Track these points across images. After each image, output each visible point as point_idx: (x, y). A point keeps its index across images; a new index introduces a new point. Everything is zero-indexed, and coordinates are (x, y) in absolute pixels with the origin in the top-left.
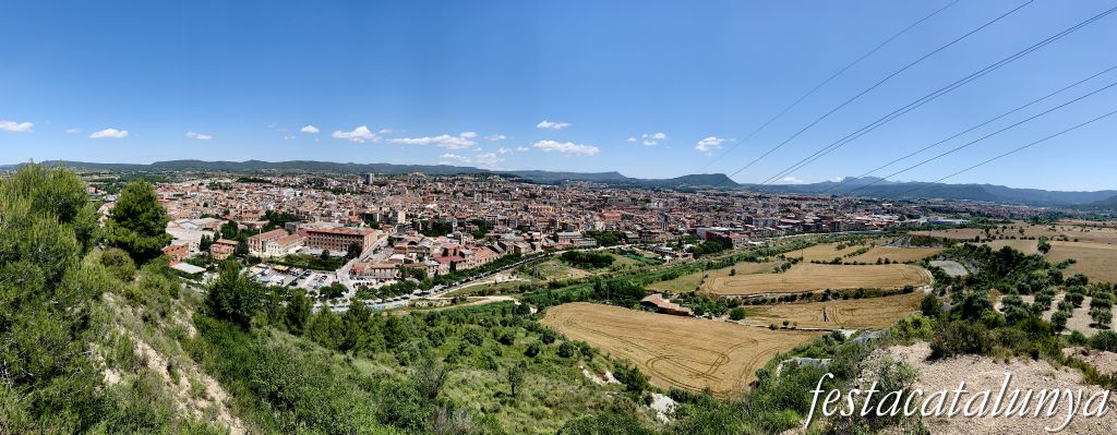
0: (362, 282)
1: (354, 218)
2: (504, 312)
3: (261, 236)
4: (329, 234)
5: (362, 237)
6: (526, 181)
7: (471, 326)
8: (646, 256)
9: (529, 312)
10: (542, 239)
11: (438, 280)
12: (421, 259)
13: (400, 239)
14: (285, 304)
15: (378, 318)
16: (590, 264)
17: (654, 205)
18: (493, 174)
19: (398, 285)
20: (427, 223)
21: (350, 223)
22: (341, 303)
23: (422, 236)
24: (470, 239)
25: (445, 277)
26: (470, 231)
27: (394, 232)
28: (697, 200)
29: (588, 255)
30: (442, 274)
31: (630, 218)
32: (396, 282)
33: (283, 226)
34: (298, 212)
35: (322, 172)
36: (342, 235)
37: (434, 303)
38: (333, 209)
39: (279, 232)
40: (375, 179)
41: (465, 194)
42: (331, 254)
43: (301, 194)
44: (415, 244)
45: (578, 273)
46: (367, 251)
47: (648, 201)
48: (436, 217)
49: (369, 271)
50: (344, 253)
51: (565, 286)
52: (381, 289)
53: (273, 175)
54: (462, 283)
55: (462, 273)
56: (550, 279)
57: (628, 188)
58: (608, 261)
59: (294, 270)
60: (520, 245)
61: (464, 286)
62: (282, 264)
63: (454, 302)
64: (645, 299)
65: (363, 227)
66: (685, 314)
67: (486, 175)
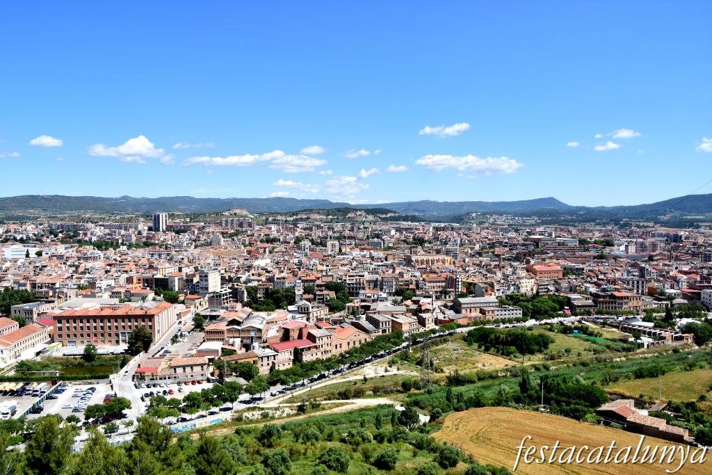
0: (155, 390)
1: (136, 288)
2: (378, 423)
4: (95, 318)
5: (151, 317)
6: (406, 219)
7: (329, 445)
8: (606, 335)
9: (417, 421)
10: (435, 309)
11: (276, 378)
12: (247, 347)
13: (213, 318)
14: (22, 448)
15: (184, 443)
16: (513, 348)
17: (619, 250)
18: (354, 209)
19: (215, 390)
20: (255, 289)
21: (129, 297)
22: (121, 429)
23: (248, 310)
24: (323, 312)
25: (287, 373)
26: (322, 300)
27: (203, 307)
28: (701, 240)
29: (509, 334)
30: (282, 368)
31: (578, 272)
32: (210, 386)
33: (7, 313)
34: (34, 286)
35: (75, 213)
36: (116, 318)
37: (270, 412)
38: (96, 274)
40: (170, 222)
41: (313, 242)
42: (99, 351)
43: (39, 254)
44: (238, 323)
45: (493, 363)
46: (161, 339)
47: (609, 244)
48: (270, 280)
49: (167, 373)
50: (123, 347)
51: (472, 382)
52: (187, 399)
54: (312, 381)
55: (312, 366)
56: (449, 371)
57: (572, 223)
58: (542, 343)
59: (35, 386)
60: (401, 319)
61: (317, 386)
62: (10, 380)
63: (301, 409)
64: (605, 407)
65: (151, 302)
66: (678, 439)
67: (342, 211)
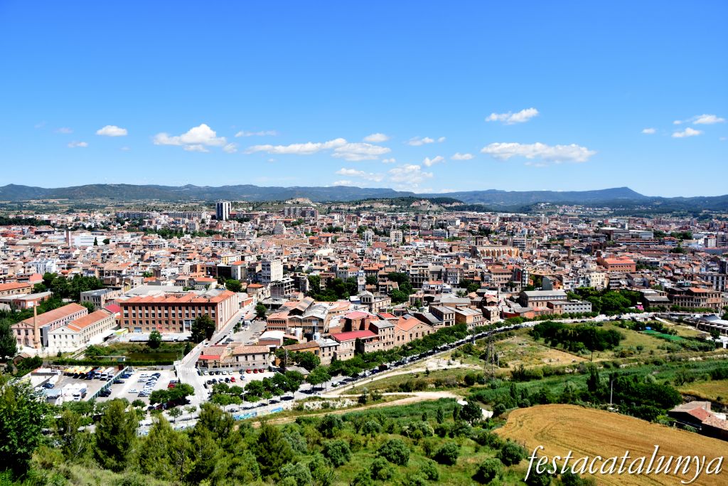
0: (217, 378)
1: (200, 276)
2: (440, 418)
3: (38, 321)
4: (159, 305)
5: (214, 306)
6: (472, 208)
7: (390, 437)
8: (681, 333)
9: (479, 416)
10: (500, 301)
11: (337, 368)
12: (309, 337)
13: (275, 307)
14: (92, 429)
15: (246, 431)
16: (581, 344)
17: (697, 243)
18: (419, 198)
19: (276, 379)
20: (317, 279)
21: (192, 285)
22: (186, 415)
23: (310, 299)
24: (386, 303)
25: (348, 363)
26: (385, 291)
27: (265, 296)
29: (578, 330)
30: (343, 359)
31: (652, 266)
32: (272, 375)
33: (77, 299)
35: (141, 202)
36: (180, 305)
37: (331, 403)
38: (161, 263)
39: (71, 310)
40: (233, 211)
41: (376, 231)
42: (164, 338)
43: (107, 242)
44: (300, 313)
45: (560, 358)
46: (223, 328)
47: (687, 237)
48: (332, 270)
49: (230, 360)
50: (187, 334)
51: (539, 378)
52: (249, 387)
53: (54, 210)
54: (374, 372)
55: (374, 357)
56: (513, 366)
57: (648, 214)
58: (611, 340)
59: (103, 370)
60: (465, 312)
61: (379, 377)
62: (80, 363)
63: (362, 401)
64: (679, 408)
65: (214, 290)
67: (406, 200)
